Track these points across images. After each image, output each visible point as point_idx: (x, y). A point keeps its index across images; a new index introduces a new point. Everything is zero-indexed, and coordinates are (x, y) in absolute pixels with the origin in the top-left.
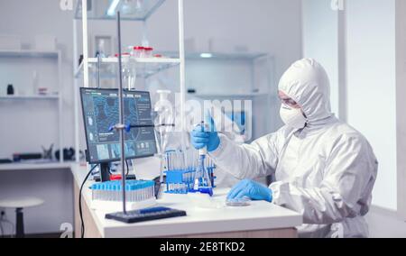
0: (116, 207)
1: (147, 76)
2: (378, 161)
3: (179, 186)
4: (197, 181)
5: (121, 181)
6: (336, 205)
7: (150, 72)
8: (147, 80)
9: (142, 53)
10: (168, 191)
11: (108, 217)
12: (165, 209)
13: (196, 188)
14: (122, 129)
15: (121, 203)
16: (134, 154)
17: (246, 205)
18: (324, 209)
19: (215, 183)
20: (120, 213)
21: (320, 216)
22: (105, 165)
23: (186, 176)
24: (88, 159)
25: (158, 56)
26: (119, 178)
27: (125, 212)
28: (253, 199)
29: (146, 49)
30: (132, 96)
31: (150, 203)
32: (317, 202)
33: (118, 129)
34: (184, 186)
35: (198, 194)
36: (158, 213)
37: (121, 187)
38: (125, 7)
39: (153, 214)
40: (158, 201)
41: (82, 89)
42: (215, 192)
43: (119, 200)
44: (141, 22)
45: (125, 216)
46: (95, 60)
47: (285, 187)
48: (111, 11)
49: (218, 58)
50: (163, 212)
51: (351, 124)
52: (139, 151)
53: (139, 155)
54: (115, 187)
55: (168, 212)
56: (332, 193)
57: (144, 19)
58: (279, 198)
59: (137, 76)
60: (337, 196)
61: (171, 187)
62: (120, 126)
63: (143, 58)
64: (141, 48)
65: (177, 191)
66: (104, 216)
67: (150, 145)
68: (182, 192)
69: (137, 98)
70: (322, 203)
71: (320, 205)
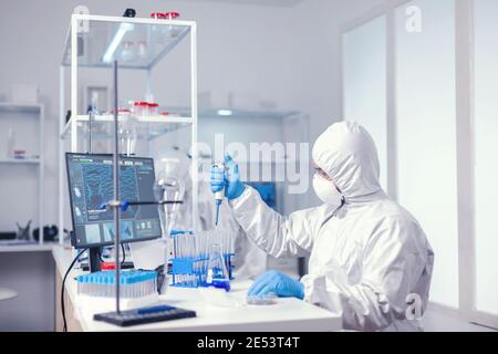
0: (107, 305)
1: (152, 138)
3: (188, 278)
4: (210, 272)
5: (115, 271)
6: (381, 309)
7: (155, 133)
8: (151, 142)
9: (146, 110)
10: (173, 285)
11: (98, 318)
12: (169, 309)
13: (209, 280)
14: (117, 207)
15: (114, 300)
16: (132, 237)
17: (271, 303)
18: (367, 313)
19: (233, 274)
20: (112, 313)
21: (362, 321)
22: (96, 251)
23: (196, 265)
24: (74, 243)
25: (166, 114)
26: (112, 268)
27: (119, 312)
28: (280, 296)
29: (150, 105)
30: (131, 164)
31: (151, 300)
32: (359, 303)
33: (112, 207)
34: (194, 278)
35: (212, 289)
36: (161, 314)
38: (124, 53)
39: (154, 315)
40: (162, 297)
41: (68, 155)
42: (233, 285)
43: (111, 296)
44: (145, 71)
45: (118, 318)
46: (86, 118)
47: (320, 282)
48: (108, 57)
49: (240, 117)
50: (167, 313)
51: (401, 204)
52: (139, 233)
53: (138, 236)
55: (173, 312)
56: (377, 294)
57: (148, 68)
58: (312, 296)
59: (139, 137)
60: (383, 298)
61: (178, 279)
62: (115, 203)
63: (146, 116)
64: (144, 104)
65: (185, 284)
66: (91, 317)
67: (153, 226)
68: (192, 286)
69: (138, 166)
70: (365, 304)
71: (362, 307)
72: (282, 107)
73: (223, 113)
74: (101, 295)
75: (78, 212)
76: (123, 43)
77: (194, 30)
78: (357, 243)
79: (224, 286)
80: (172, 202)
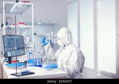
0: (14, 71)
3: (32, 64)
4: (38, 63)
6: (75, 71)
10: (29, 66)
11: (12, 74)
13: (37, 65)
14: (16, 49)
15: (15, 70)
16: (18, 55)
18: (72, 72)
20: (15, 73)
21: (71, 74)
22: (10, 58)
23: (34, 61)
25: (26, 25)
26: (15, 62)
29: (22, 23)
30: (18, 37)
31: (24, 70)
33: (15, 49)
35: (38, 67)
36: (26, 73)
37: (15, 65)
38: (16, 10)
39: (25, 74)
40: (26, 69)
41: (3, 36)
42: (43, 66)
43: (15, 69)
44: (20, 14)
46: (7, 26)
47: (62, 64)
48: (11, 11)
49: (43, 24)
52: (20, 54)
54: (13, 66)
55: (29, 73)
57: (21, 13)
60: (76, 69)
61: (30, 64)
62: (16, 48)
63: (21, 26)
64: (21, 23)
65: (31, 66)
66: (10, 74)
67: (23, 52)
68: (33, 66)
69: (20, 38)
70: (72, 70)
72: (53, 22)
73: (39, 23)
74: (12, 69)
75: (6, 49)
76: (15, 8)
77: (33, 5)
79: (40, 66)
80: (29, 48)
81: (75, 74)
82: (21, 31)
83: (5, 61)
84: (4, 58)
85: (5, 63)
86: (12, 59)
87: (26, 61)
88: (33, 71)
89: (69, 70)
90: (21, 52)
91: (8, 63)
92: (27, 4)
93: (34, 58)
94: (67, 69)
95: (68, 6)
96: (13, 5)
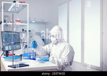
0: (11, 63)
2: (75, 52)
3: (27, 57)
7: (19, 26)
9: (18, 22)
10: (24, 59)
11: (9, 66)
14: (13, 44)
17: (44, 63)
18: (62, 64)
20: (12, 65)
21: (61, 66)
23: (29, 55)
25: (22, 23)
26: (12, 55)
27: (13, 65)
30: (15, 33)
31: (20, 62)
33: (12, 44)
35: (32, 60)
36: (22, 65)
38: (13, 9)
39: (20, 66)
40: (22, 62)
41: (2, 32)
42: (36, 59)
43: (11, 61)
45: (13, 66)
46: (5, 24)
47: (53, 58)
48: (9, 10)
49: (37, 23)
52: (16, 48)
53: (16, 49)
54: (10, 58)
55: (24, 65)
56: (64, 61)
57: (18, 13)
61: (25, 57)
62: (13, 43)
64: (17, 21)
65: (26, 59)
66: (7, 66)
67: (19, 46)
68: (28, 59)
69: (16, 34)
70: (62, 63)
71: (61, 63)
72: (46, 21)
73: (33, 22)
74: (9, 61)
75: (4, 44)
76: (13, 7)
77: (28, 5)
78: (60, 50)
79: (34, 59)
80: (24, 43)
81: (65, 66)
82: (18, 28)
83: (3, 54)
84: (2, 52)
85: (3, 56)
86: (9, 53)
87: (22, 55)
88: (27, 64)
89: (60, 63)
90: (18, 46)
91: (6, 56)
92: (23, 4)
93: (29, 52)
94: (58, 62)
95: (59, 7)
96: (11, 5)
